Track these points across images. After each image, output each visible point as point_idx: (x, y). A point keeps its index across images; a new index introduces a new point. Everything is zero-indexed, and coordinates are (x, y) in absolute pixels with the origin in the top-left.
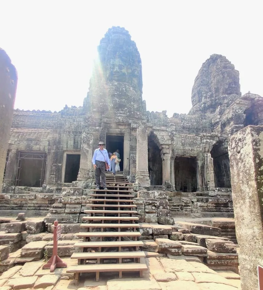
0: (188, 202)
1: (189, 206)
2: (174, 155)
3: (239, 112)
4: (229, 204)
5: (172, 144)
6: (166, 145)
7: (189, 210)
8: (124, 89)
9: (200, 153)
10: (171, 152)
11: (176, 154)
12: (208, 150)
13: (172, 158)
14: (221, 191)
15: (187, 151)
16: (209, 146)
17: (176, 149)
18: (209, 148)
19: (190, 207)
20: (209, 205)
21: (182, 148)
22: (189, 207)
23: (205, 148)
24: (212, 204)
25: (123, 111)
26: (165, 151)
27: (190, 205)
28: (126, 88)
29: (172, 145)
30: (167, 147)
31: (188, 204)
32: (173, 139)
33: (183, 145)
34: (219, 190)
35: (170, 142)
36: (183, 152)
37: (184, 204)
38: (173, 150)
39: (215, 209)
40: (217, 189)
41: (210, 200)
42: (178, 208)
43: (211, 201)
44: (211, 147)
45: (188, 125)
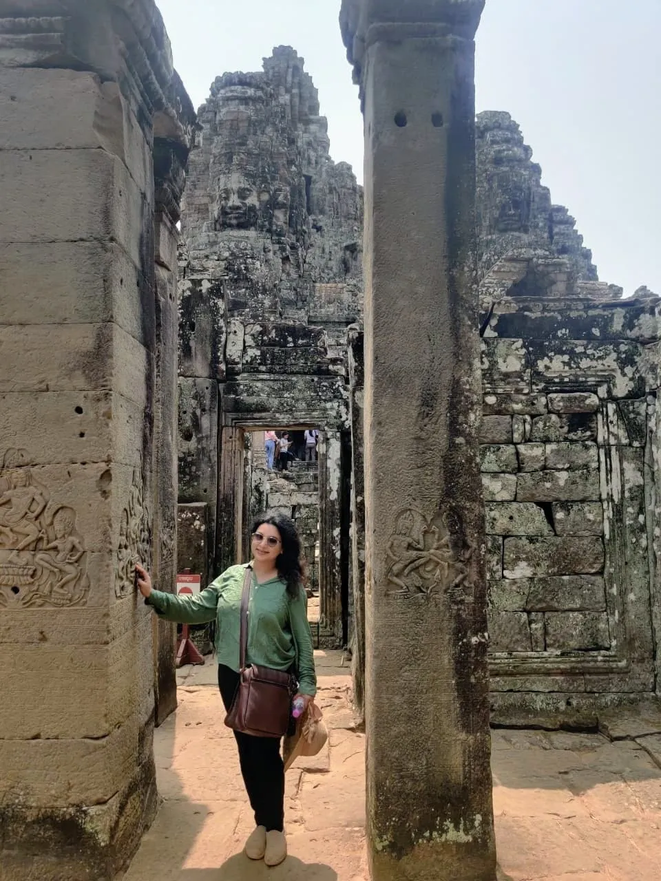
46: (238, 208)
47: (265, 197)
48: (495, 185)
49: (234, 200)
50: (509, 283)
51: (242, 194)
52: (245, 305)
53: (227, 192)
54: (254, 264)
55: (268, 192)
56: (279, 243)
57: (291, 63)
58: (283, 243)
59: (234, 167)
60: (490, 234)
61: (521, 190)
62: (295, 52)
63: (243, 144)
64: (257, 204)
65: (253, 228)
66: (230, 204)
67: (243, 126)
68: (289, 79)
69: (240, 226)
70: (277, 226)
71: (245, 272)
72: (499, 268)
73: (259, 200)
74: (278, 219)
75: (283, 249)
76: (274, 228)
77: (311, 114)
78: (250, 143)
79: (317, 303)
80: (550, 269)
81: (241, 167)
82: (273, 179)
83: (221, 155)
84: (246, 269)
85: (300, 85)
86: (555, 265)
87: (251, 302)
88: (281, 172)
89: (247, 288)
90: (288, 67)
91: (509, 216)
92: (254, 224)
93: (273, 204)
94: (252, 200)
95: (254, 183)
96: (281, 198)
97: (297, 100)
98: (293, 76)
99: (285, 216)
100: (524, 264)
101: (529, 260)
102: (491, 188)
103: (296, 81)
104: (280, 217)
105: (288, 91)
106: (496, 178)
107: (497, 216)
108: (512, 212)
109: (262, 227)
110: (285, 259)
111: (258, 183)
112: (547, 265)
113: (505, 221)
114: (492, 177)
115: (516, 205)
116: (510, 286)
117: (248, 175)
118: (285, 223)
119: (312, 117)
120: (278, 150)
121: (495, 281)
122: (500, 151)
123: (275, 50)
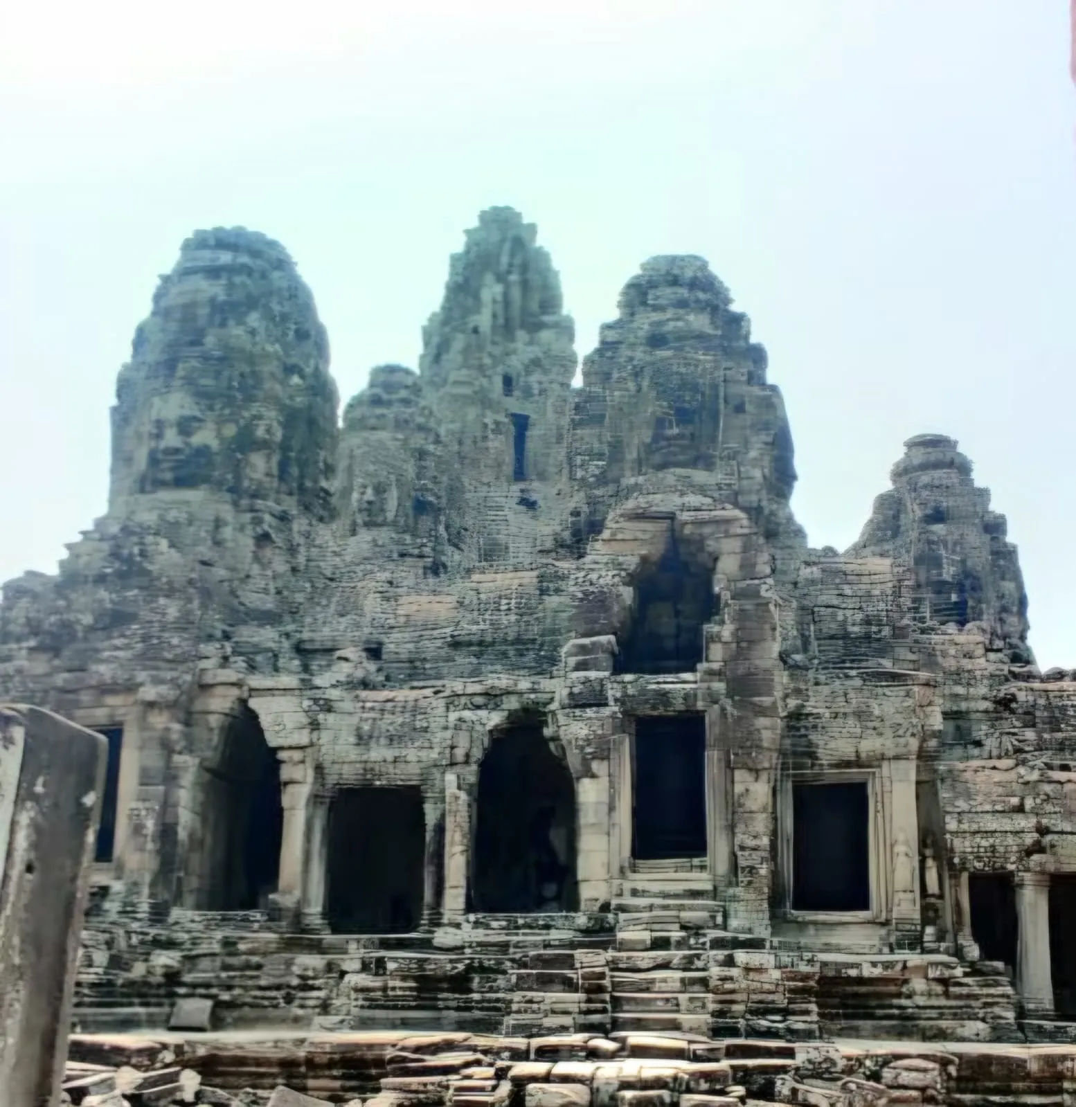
0: (310, 973)
1: (319, 989)
2: (323, 785)
3: (602, 581)
4: (477, 980)
5: (312, 745)
6: (291, 748)
7: (311, 1003)
8: (136, 550)
9: (434, 770)
10: (310, 774)
11: (331, 780)
12: (467, 756)
13: (315, 799)
14: (487, 927)
15: (377, 768)
16: (471, 736)
17: (333, 763)
18: (472, 746)
19: (322, 994)
20: (391, 984)
21: (354, 753)
22: (315, 994)
23: (452, 747)
24: (404, 978)
25: (123, 636)
26: (286, 773)
27: (317, 983)
28: (142, 544)
29: (315, 748)
30: (297, 755)
31: (310, 982)
32: (318, 724)
33: (363, 740)
34: (477, 924)
35: (303, 738)
36: (361, 771)
37: (295, 982)
38: (319, 769)
39: (416, 998)
40: (472, 917)
41: (391, 966)
42: (275, 998)
43: (396, 970)
44: (479, 743)
45: (474, 628)
46: (177, 451)
47: (230, 430)
48: (645, 383)
49: (172, 438)
50: (632, 562)
51: (186, 426)
52: (131, 618)
53: (160, 424)
54: (157, 544)
55: (237, 422)
56: (252, 510)
57: (511, 234)
58: (257, 511)
59: (177, 383)
60: (640, 473)
61: (695, 388)
62: (519, 215)
63: (197, 342)
64: (214, 444)
65: (204, 486)
66: (163, 444)
67: (203, 311)
68: (505, 260)
69: (180, 482)
70: (251, 480)
71: (138, 559)
72: (613, 534)
73: (219, 435)
74: (253, 467)
75: (257, 521)
76: (246, 483)
77: (544, 313)
78: (210, 340)
79: (319, 616)
80: (707, 530)
81: (189, 381)
82: (250, 399)
83: (158, 363)
84: (143, 554)
85: (524, 268)
86: (717, 522)
87: (145, 614)
88: (267, 385)
89: (141, 588)
90: (503, 241)
91: (668, 439)
92: (206, 480)
93: (245, 442)
94: (205, 437)
95: (211, 408)
96: (260, 432)
97: (516, 293)
98: (512, 255)
99: (268, 462)
100: (665, 524)
101: (671, 517)
102: (639, 390)
103: (518, 261)
104: (259, 466)
105: (500, 278)
106: (648, 372)
107: (648, 440)
108: (675, 431)
109: (219, 485)
110: (263, 539)
111: (218, 406)
112: (702, 523)
113: (662, 448)
114: (642, 368)
115: (683, 416)
116: (632, 567)
117: (202, 395)
118: (268, 474)
119: (546, 319)
120: (263, 349)
121: (605, 559)
122: (660, 324)
123: (484, 217)
